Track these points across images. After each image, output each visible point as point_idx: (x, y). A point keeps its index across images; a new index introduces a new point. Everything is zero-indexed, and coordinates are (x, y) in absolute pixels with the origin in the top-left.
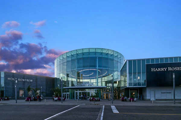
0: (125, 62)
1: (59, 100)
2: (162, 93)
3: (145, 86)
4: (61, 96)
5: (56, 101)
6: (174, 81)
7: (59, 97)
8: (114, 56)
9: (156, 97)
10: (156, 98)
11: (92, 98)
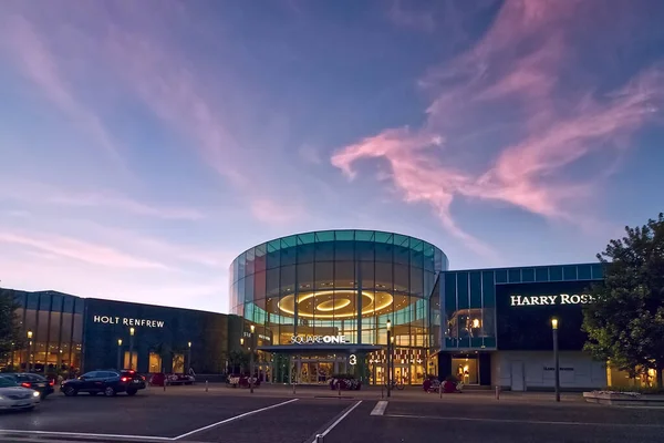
0: (436, 277)
1: (243, 383)
2: (546, 369)
3: (495, 349)
4: (248, 374)
5: (234, 386)
6: (555, 338)
7: (242, 376)
8: (412, 253)
9: (527, 379)
10: (528, 385)
11: (336, 381)
